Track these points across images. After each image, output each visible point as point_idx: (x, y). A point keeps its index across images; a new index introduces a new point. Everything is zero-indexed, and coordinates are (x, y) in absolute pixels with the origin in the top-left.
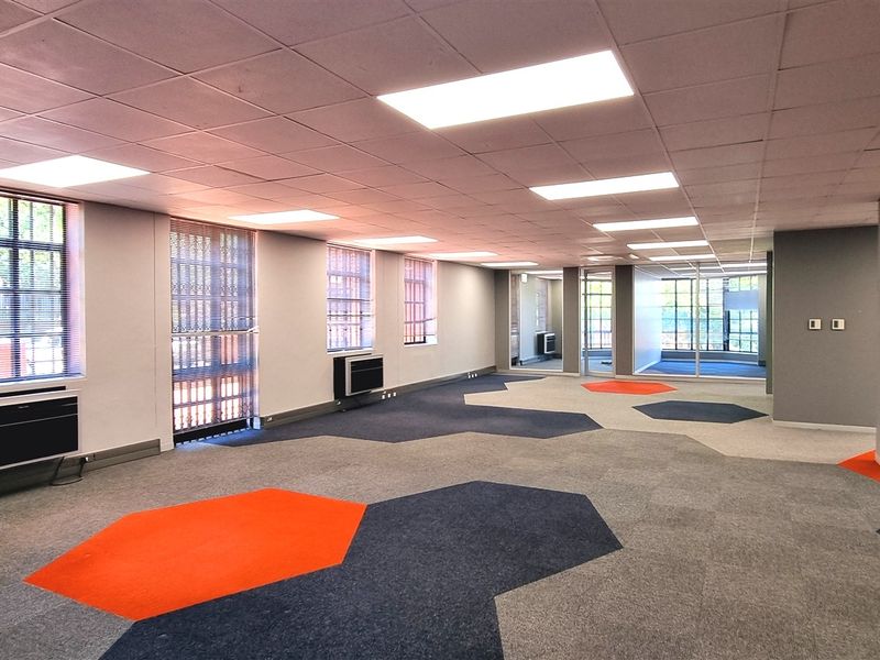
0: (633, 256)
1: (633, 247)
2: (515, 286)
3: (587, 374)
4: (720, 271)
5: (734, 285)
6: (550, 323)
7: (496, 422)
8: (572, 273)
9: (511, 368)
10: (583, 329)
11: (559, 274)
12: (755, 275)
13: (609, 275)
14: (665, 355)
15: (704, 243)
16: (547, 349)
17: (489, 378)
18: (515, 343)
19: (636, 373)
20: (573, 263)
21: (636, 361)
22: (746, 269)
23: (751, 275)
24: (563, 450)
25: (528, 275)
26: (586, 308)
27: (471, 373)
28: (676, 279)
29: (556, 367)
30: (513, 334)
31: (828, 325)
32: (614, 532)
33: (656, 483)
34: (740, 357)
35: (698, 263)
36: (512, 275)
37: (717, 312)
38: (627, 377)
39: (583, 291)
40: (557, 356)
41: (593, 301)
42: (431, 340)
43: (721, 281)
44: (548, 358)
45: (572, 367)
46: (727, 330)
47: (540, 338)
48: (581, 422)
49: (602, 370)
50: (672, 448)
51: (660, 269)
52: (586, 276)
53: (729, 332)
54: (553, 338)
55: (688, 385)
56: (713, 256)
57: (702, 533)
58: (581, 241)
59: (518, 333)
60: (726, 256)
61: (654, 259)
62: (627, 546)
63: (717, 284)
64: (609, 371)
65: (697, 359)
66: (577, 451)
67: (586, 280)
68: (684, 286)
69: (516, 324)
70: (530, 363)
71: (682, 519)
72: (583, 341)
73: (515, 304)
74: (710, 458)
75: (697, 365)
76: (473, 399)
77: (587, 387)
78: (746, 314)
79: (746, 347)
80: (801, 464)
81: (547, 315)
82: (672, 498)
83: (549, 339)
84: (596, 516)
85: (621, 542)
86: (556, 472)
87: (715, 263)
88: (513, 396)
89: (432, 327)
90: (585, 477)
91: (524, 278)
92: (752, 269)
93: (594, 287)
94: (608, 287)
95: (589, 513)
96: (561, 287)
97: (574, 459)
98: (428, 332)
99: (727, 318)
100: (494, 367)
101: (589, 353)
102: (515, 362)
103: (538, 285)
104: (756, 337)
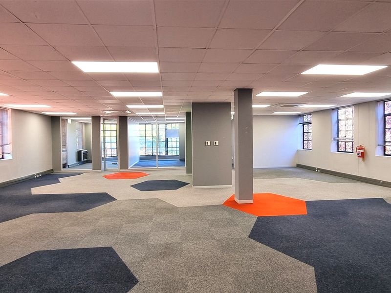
0: (128, 112)
1: (129, 106)
2: (64, 126)
3: (105, 170)
4: (164, 120)
5: (169, 127)
6: (84, 144)
7: (53, 204)
8: (96, 119)
9: (62, 170)
10: (103, 147)
11: (89, 120)
12: (177, 123)
13: (115, 121)
14: (142, 158)
15: (162, 106)
16: (83, 158)
17: (49, 176)
18: (65, 156)
19: (129, 168)
20: (97, 115)
21: (129, 162)
22: (174, 120)
23: (176, 123)
24: (96, 217)
25: (72, 120)
26: (104, 137)
27: (37, 174)
28: (145, 124)
29: (89, 167)
30: (63, 151)
31: (213, 144)
32: (132, 271)
33: (149, 230)
34: (173, 157)
35: (157, 116)
36: (63, 120)
37: (163, 139)
38: (126, 170)
39: (102, 129)
40: (90, 162)
41: (107, 134)
42: (8, 157)
43: (164, 125)
44: (84, 163)
45: (97, 167)
46: (167, 146)
47: (79, 153)
48: (104, 198)
49: (113, 168)
50: (153, 207)
51: (139, 119)
52: (104, 121)
53: (168, 147)
54: (86, 152)
55: (153, 172)
56: (163, 113)
57: (179, 258)
58: (101, 101)
59: (66, 151)
60: (169, 113)
61: (137, 114)
62: (140, 280)
63: (162, 127)
64: (117, 168)
65: (157, 160)
66: (104, 216)
67: (104, 124)
68: (149, 127)
69: (65, 145)
70: (73, 166)
71: (167, 251)
72: (103, 153)
73: (64, 135)
74: (172, 209)
75: (157, 162)
76: (37, 191)
77: (106, 177)
78: (174, 139)
79: (174, 154)
80: (209, 206)
81: (83, 140)
82: (160, 238)
83: (84, 153)
84: (119, 261)
85: (137, 277)
86: (92, 233)
87: (163, 116)
88: (64, 187)
89: (8, 149)
90: (110, 234)
91: (69, 121)
92: (177, 120)
93: (107, 127)
94: (115, 127)
95: (115, 260)
96: (90, 127)
97: (102, 222)
98: (5, 152)
99: (167, 141)
100: (52, 170)
101: (106, 159)
102: (65, 166)
103: (78, 125)
104: (178, 149)
